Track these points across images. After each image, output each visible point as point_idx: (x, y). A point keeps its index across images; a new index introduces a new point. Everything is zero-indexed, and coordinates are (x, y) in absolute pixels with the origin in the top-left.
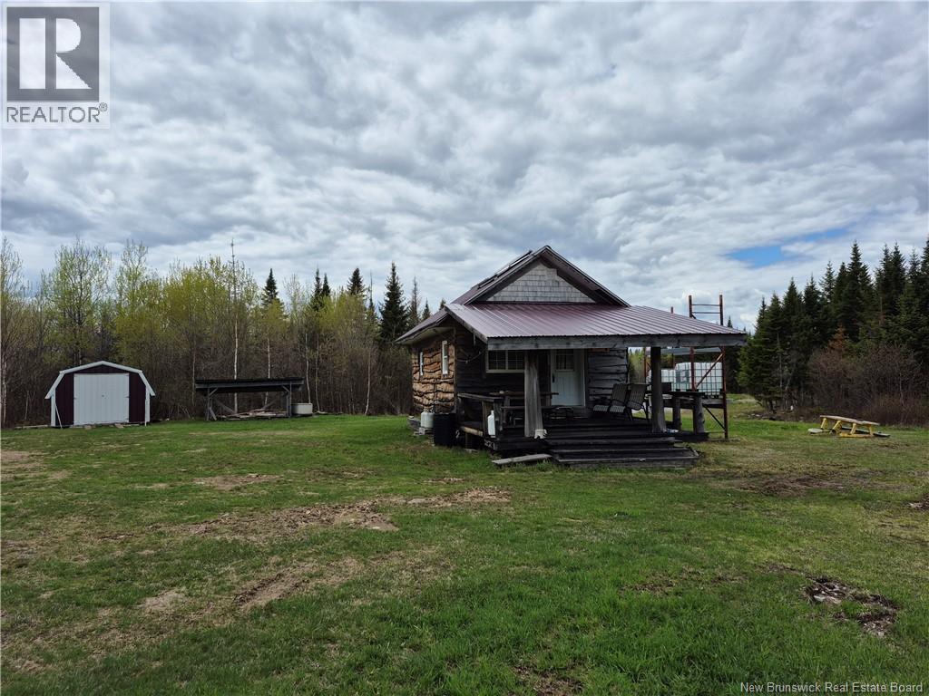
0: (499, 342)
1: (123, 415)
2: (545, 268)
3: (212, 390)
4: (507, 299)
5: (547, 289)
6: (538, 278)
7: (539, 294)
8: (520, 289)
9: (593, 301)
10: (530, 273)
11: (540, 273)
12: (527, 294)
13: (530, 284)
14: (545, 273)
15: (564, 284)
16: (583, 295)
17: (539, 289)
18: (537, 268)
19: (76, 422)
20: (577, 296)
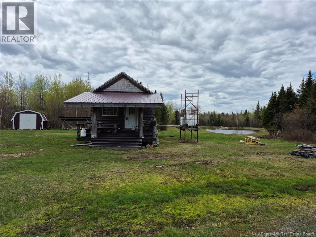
0: (68, 104)
1: (35, 127)
2: (125, 80)
3: (64, 120)
4: (110, 91)
5: (125, 87)
6: (122, 83)
7: (122, 89)
8: (115, 87)
9: (142, 92)
10: (119, 81)
11: (123, 81)
12: (118, 89)
13: (119, 85)
14: (125, 81)
15: (131, 85)
16: (139, 89)
17: (122, 87)
18: (122, 79)
19: (20, 128)
20: (136, 90)
